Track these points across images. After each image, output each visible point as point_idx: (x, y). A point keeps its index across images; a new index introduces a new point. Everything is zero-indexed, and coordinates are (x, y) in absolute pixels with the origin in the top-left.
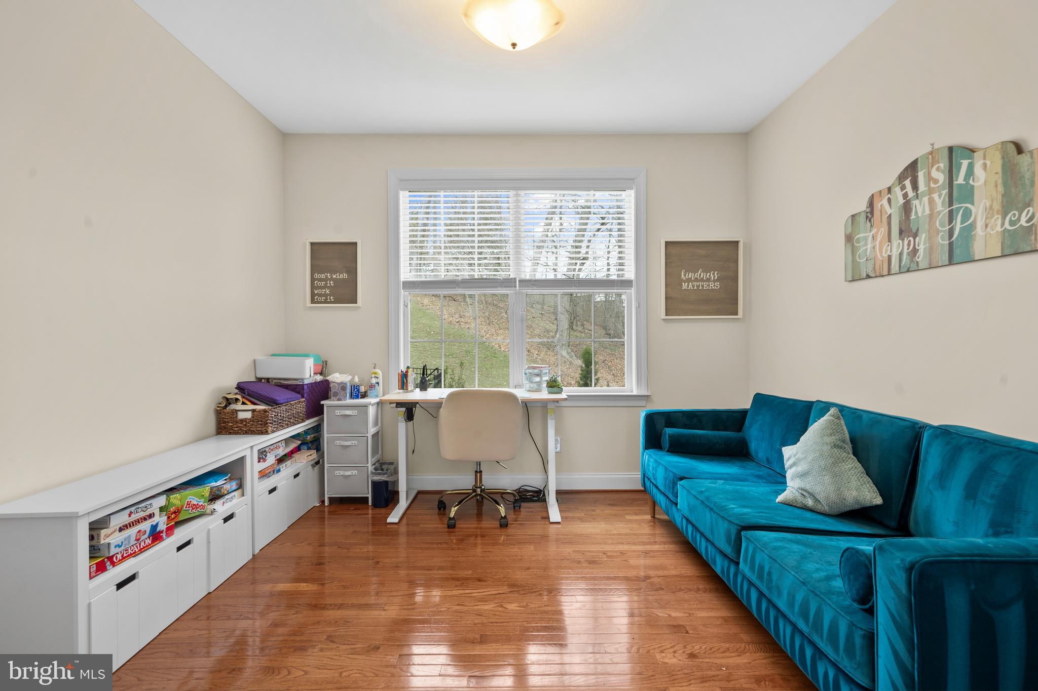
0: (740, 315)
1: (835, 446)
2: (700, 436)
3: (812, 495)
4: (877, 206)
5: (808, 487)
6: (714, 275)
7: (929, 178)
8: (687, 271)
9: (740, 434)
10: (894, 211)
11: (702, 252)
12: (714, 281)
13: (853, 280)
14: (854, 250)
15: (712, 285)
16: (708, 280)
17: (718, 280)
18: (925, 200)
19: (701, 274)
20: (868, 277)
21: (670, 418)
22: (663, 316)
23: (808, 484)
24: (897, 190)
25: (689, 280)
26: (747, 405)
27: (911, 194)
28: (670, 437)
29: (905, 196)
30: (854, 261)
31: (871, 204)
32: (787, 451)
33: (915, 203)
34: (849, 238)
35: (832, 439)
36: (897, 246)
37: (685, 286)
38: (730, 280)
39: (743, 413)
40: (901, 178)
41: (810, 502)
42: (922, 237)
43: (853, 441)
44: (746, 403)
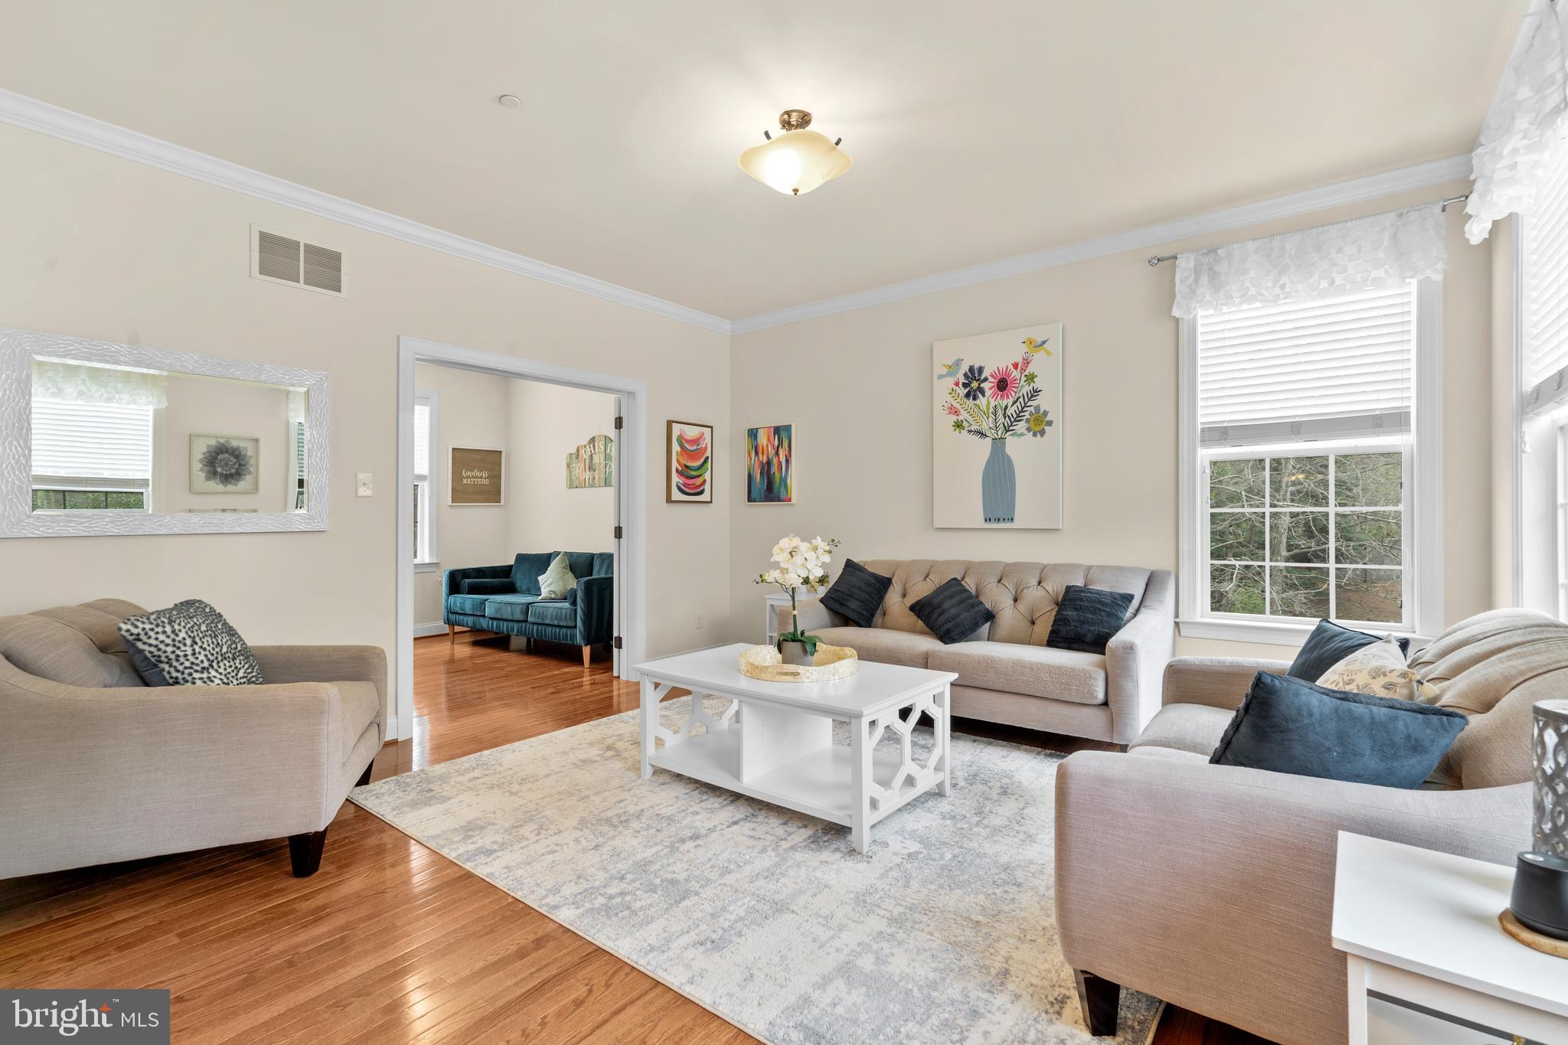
0: (502, 503)
1: (564, 568)
2: (486, 582)
3: (554, 592)
4: (580, 452)
5: (552, 589)
6: (485, 474)
7: (599, 447)
8: (467, 470)
9: (509, 580)
10: (587, 457)
11: (477, 457)
12: (486, 478)
13: (570, 488)
14: (571, 472)
15: (483, 481)
16: (481, 477)
17: (488, 478)
18: (598, 455)
19: (476, 473)
20: (577, 487)
21: (465, 573)
22: (450, 503)
23: (552, 588)
24: (588, 447)
25: (468, 477)
26: (512, 562)
27: (593, 451)
28: (468, 584)
29: (591, 451)
30: (570, 478)
31: (578, 451)
32: (540, 578)
33: (594, 456)
34: (568, 466)
35: (562, 565)
36: (588, 475)
37: (465, 481)
38: (495, 478)
39: (510, 567)
40: (590, 443)
41: (553, 596)
42: (597, 472)
43: (570, 566)
44: (511, 561)
